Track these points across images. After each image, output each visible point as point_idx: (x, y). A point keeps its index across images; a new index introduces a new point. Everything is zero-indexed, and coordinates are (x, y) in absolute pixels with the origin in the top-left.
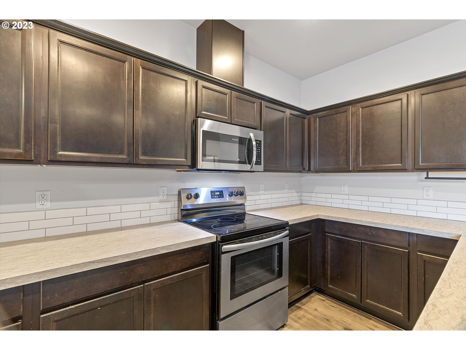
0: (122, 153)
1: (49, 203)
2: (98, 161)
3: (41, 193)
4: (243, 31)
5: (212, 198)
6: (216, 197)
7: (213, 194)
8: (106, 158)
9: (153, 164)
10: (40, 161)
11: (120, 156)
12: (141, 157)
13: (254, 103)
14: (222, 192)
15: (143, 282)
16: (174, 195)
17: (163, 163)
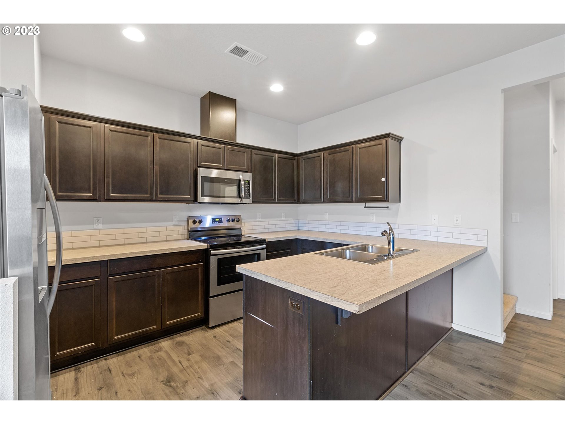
0: (147, 193)
1: (101, 225)
2: (133, 199)
3: (97, 219)
4: (236, 100)
5: (213, 223)
6: (216, 222)
7: (214, 220)
8: (137, 197)
9: (167, 200)
10: (101, 200)
11: (146, 196)
12: (159, 196)
13: (245, 152)
14: (221, 218)
15: (161, 268)
16: (184, 221)
17: (174, 199)
